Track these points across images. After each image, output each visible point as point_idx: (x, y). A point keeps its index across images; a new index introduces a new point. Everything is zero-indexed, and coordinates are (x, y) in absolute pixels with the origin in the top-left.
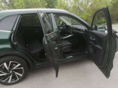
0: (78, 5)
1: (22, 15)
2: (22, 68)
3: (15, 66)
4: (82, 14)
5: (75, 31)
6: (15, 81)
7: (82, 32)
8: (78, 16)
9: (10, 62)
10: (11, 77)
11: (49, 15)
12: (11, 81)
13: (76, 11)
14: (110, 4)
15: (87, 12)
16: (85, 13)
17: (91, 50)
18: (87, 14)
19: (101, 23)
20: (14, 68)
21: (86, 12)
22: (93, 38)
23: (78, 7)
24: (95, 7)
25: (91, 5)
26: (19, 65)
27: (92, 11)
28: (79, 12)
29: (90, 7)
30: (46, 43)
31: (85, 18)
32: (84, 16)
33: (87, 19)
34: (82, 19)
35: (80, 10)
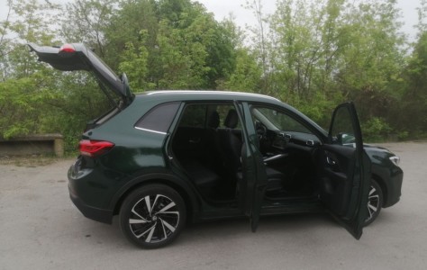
0: (296, 72)
1: (187, 102)
2: (177, 213)
3: (162, 208)
4: (310, 102)
5: (292, 144)
6: (158, 241)
7: (308, 149)
8: (297, 107)
9: (158, 196)
10: (153, 229)
11: (240, 105)
12: (152, 239)
13: (292, 92)
14: (399, 76)
15: (327, 94)
16: (319, 99)
17: (328, 187)
18: (325, 103)
19: (371, 133)
20: (162, 211)
21: (324, 97)
22: (331, 160)
23: (298, 79)
24: (353, 82)
25: (339, 76)
26: (173, 204)
27: (344, 95)
28: (301, 95)
29: (337, 80)
30: (249, 154)
31: (320, 115)
32: (316, 108)
33: (324, 117)
34: (310, 117)
35: (304, 89)
